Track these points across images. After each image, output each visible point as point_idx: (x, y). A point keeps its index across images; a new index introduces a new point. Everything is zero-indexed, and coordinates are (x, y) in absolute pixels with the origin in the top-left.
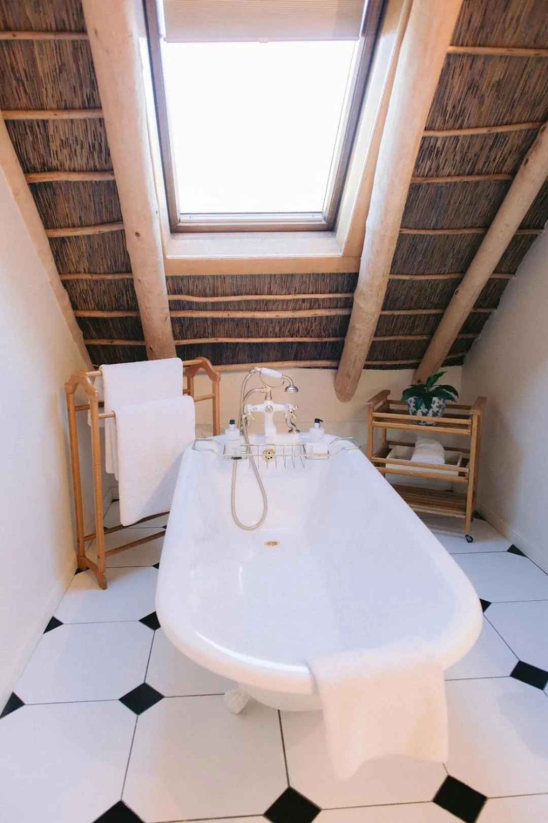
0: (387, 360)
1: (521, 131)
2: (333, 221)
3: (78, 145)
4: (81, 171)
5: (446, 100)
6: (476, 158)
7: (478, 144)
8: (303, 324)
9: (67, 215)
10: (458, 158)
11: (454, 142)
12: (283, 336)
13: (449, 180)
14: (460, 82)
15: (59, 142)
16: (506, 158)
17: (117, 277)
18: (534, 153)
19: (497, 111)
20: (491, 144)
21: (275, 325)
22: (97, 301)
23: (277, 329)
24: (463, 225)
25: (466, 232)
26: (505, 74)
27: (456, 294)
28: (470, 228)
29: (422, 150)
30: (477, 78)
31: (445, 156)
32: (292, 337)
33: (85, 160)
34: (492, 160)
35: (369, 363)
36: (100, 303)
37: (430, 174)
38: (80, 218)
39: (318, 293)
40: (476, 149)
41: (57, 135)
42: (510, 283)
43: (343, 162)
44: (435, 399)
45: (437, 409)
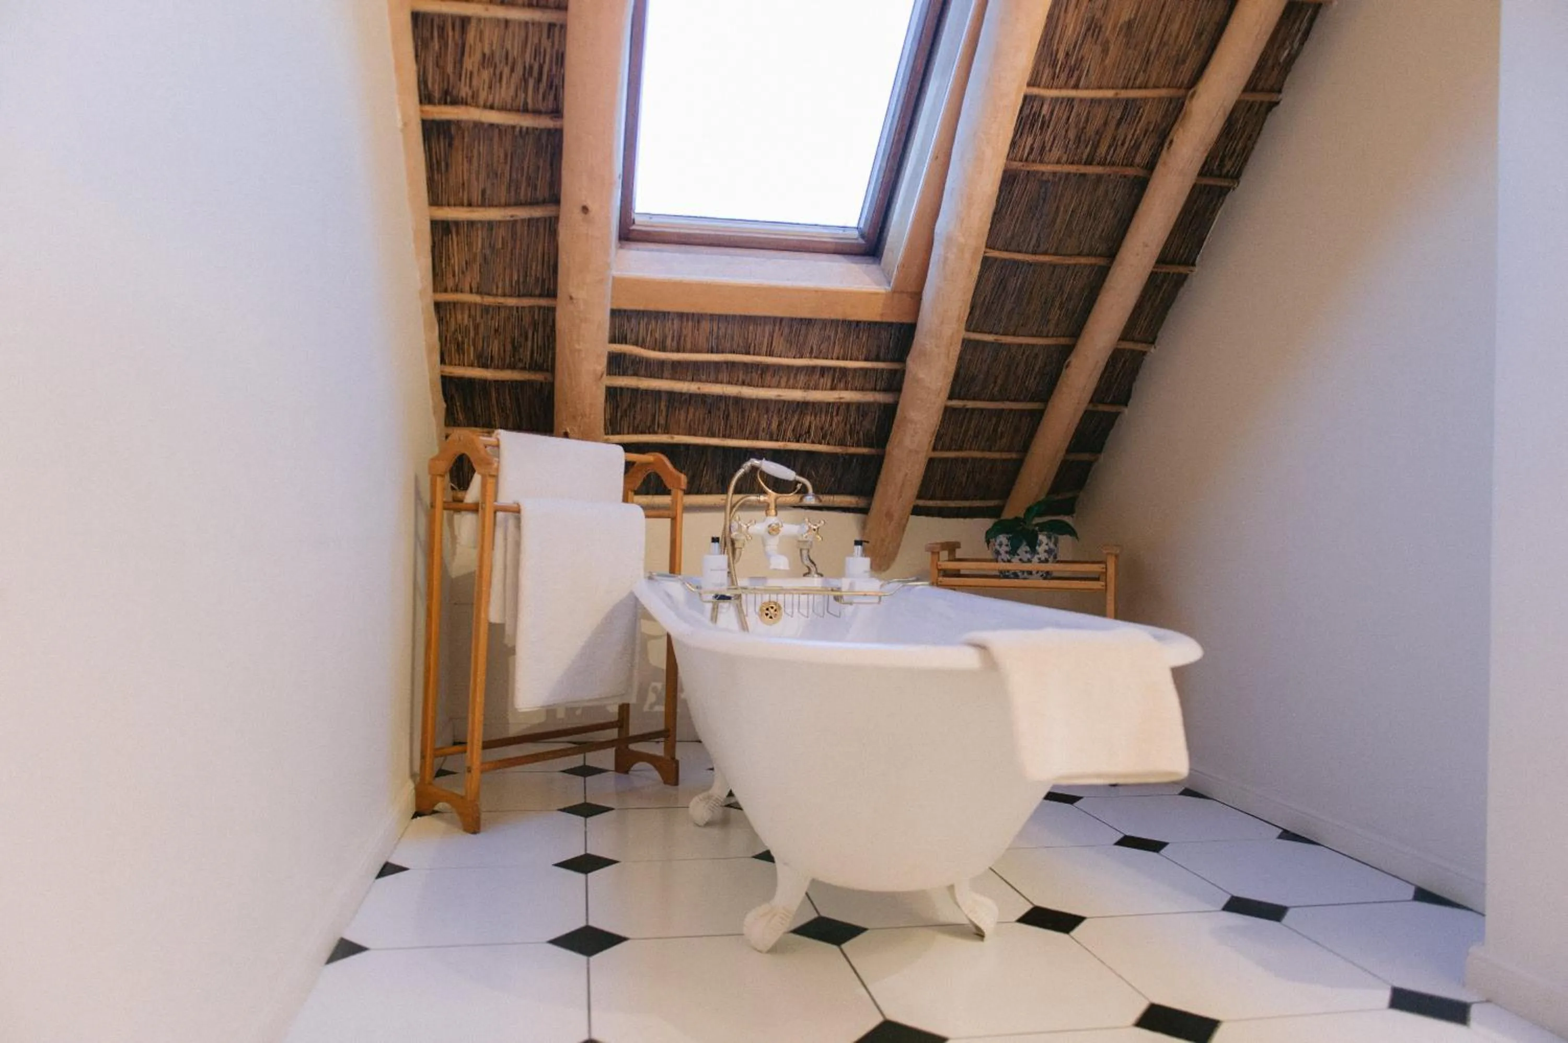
0: (950, 499)
1: (1160, 99)
2: (876, 240)
3: (507, 63)
4: (503, 109)
5: (1056, 44)
6: (1098, 137)
7: (1099, 114)
8: (818, 418)
9: (463, 184)
10: (1072, 134)
11: (1067, 109)
12: (784, 440)
13: (1058, 168)
14: (1077, 20)
15: (478, 56)
16: (1138, 143)
17: (526, 302)
18: (1181, 130)
19: (1127, 67)
20: (1119, 117)
21: (772, 416)
22: (480, 348)
23: (774, 426)
24: (1077, 251)
25: (1083, 260)
26: (1137, 12)
27: (1067, 367)
28: (1088, 255)
29: (1020, 118)
30: (1099, 14)
31: (1053, 131)
32: (798, 441)
33: (512, 92)
34: (1120, 143)
35: (921, 503)
36: (486, 354)
37: (1031, 157)
38: (484, 192)
39: (847, 360)
40: (1097, 122)
41: (479, 45)
42: (1147, 359)
43: (899, 140)
44: (1042, 538)
45: (1046, 555)
